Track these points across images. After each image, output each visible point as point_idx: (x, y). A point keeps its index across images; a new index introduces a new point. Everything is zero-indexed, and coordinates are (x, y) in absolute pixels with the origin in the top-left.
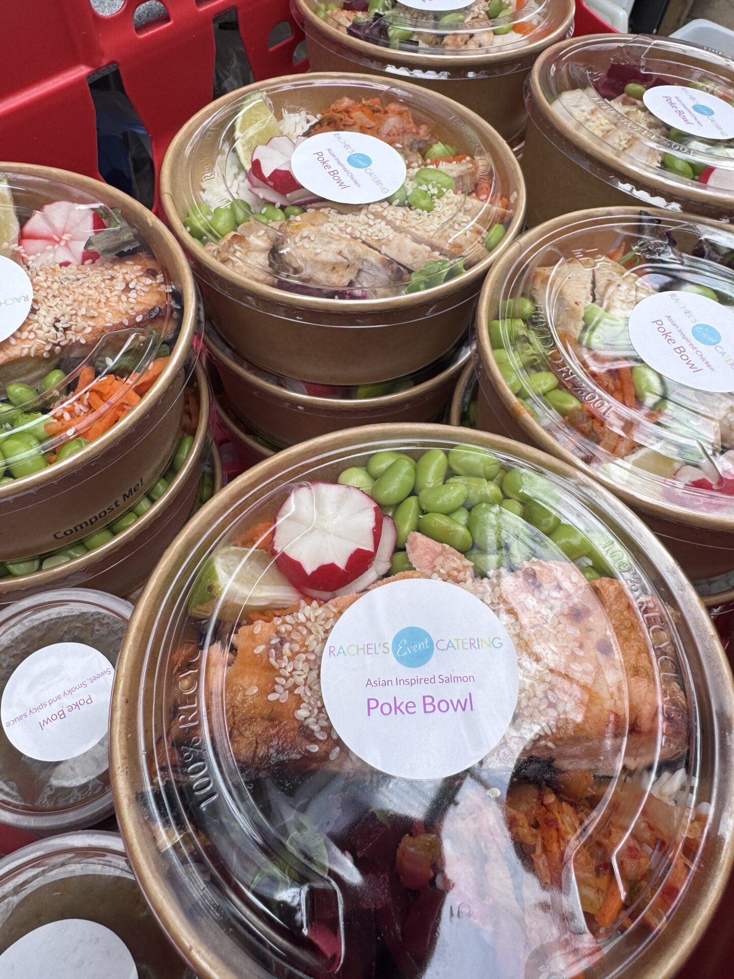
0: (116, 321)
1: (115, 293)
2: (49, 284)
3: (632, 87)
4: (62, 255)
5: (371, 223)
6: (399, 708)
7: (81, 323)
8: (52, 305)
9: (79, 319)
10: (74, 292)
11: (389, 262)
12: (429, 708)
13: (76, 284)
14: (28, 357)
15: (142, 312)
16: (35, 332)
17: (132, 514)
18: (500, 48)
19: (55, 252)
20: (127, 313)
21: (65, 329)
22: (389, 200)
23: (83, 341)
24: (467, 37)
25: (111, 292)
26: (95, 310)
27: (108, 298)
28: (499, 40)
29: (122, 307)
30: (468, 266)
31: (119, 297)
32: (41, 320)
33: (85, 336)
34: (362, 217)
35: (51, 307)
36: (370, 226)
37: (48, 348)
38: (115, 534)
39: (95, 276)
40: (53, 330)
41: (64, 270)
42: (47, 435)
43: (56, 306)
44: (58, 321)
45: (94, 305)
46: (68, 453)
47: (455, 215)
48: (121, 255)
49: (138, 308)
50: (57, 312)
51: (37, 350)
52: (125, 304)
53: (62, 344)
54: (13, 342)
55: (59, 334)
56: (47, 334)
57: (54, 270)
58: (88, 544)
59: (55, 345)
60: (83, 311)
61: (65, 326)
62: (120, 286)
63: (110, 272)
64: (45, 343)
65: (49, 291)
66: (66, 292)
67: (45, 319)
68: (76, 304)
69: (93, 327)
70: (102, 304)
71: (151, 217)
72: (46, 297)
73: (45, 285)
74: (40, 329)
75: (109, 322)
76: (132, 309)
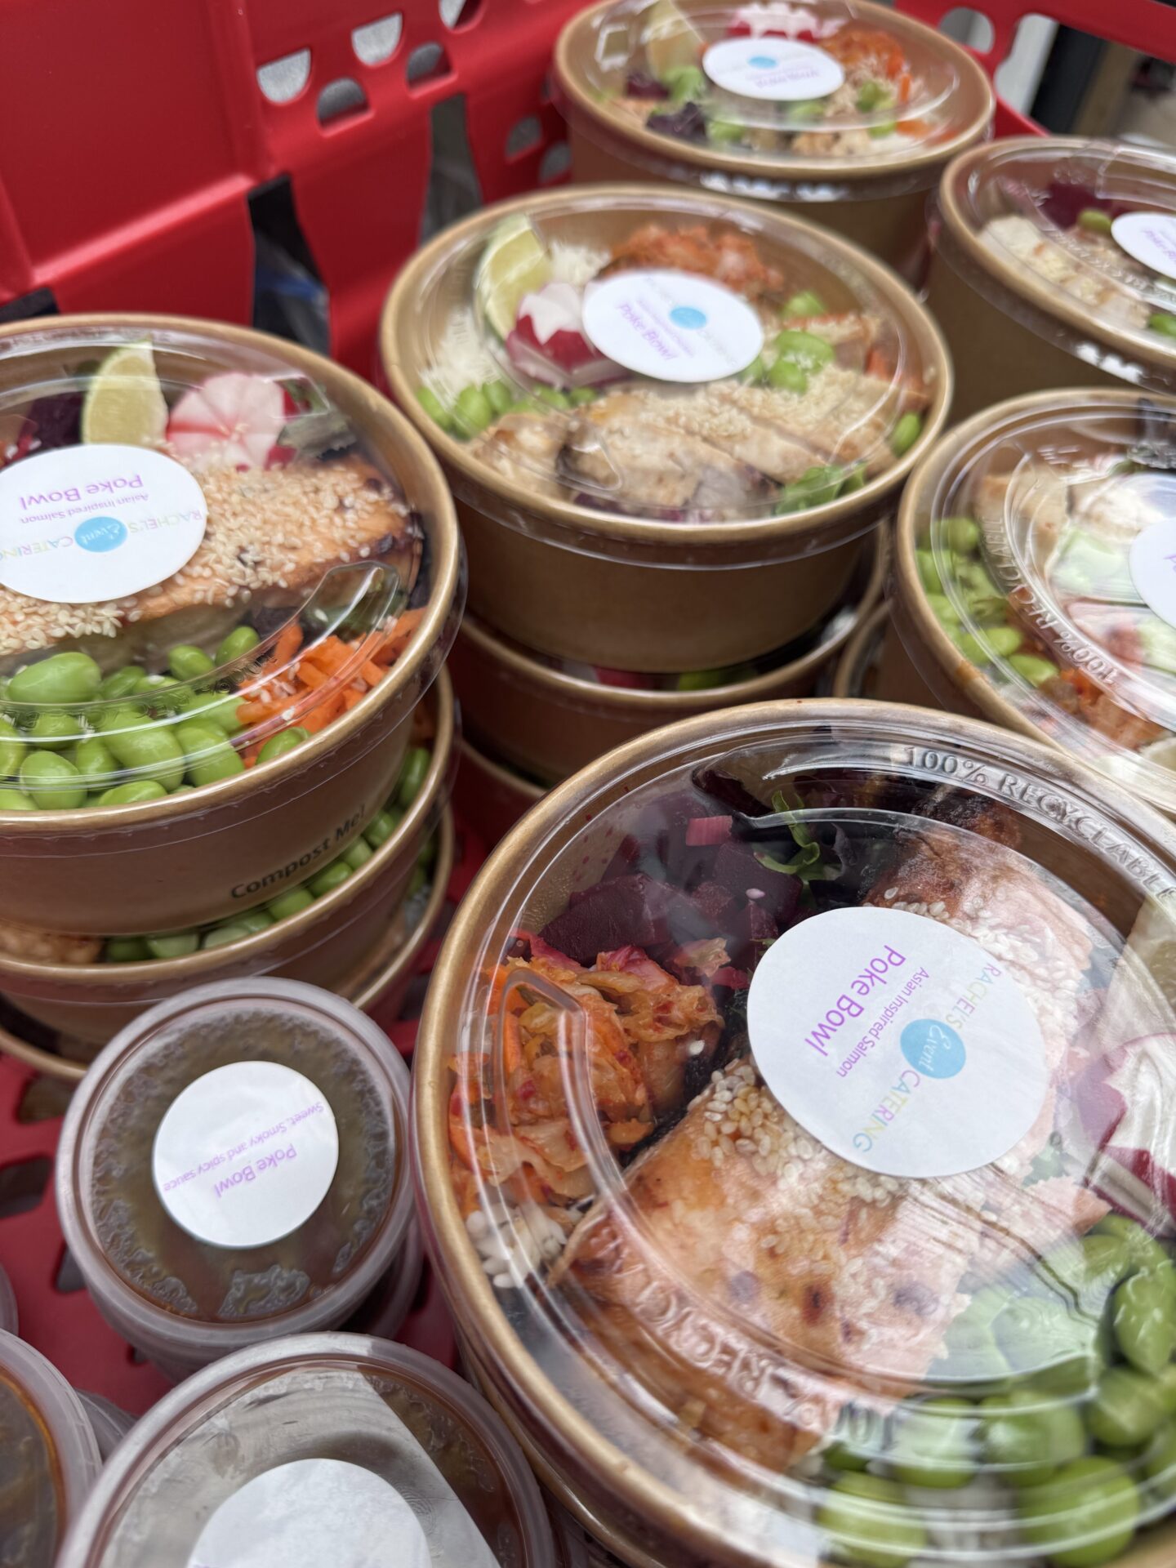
0: (330, 555)
1: (325, 512)
2: (225, 496)
3: (1091, 216)
4: (234, 454)
5: (717, 410)
6: (870, 977)
7: (278, 556)
8: (234, 528)
9: (274, 550)
10: (263, 509)
11: (746, 470)
12: (845, 1004)
13: (264, 497)
14: (202, 606)
15: (368, 542)
16: (212, 568)
17: (343, 866)
18: (880, 155)
19: (221, 450)
20: (345, 544)
21: (257, 564)
22: (739, 376)
23: (283, 584)
24: (830, 138)
25: (317, 509)
26: (296, 536)
27: (313, 521)
28: (877, 145)
29: (337, 534)
30: (870, 477)
31: (331, 520)
32: (220, 549)
33: (284, 576)
34: (700, 399)
35: (231, 530)
36: (715, 415)
37: (232, 591)
38: (316, 896)
39: (291, 487)
40: (239, 565)
41: (244, 476)
42: (241, 723)
43: (239, 529)
44: (243, 550)
45: (295, 529)
46: (278, 749)
47: (842, 402)
48: (328, 455)
49: (362, 536)
50: (242, 538)
51: (216, 595)
52: (340, 530)
53: (254, 586)
54: (180, 580)
55: (249, 571)
56: (230, 571)
57: (228, 477)
58: (277, 909)
59: (242, 587)
60: (279, 538)
61: (257, 558)
62: (330, 502)
63: (314, 480)
64: (227, 584)
65: (226, 507)
66: (250, 508)
67: (224, 548)
68: (268, 528)
69: (297, 563)
70: (306, 530)
71: (373, 397)
72: (223, 515)
73: (219, 496)
74: (219, 561)
75: (320, 557)
76: (353, 537)
